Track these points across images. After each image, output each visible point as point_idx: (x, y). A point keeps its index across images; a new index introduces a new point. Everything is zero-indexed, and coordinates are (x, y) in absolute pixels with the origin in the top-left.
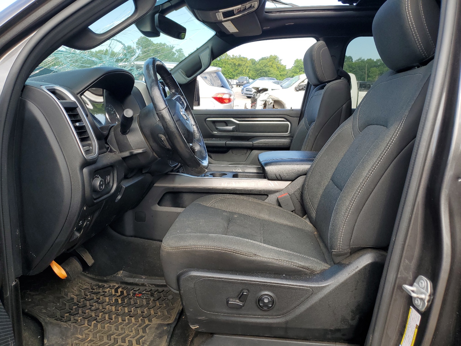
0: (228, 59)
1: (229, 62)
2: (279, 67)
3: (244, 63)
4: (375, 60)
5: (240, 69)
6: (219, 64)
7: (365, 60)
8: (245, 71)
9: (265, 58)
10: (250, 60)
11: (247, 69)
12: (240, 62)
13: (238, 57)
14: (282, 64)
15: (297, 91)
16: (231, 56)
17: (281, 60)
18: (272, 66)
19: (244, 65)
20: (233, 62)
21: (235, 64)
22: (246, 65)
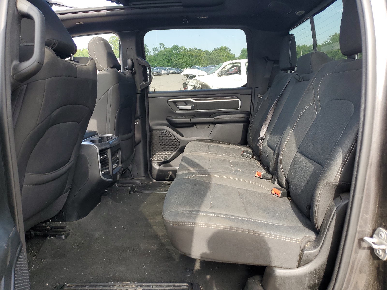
0: (186, 52)
1: (187, 54)
2: (228, 56)
3: (199, 54)
4: (308, 46)
5: (196, 59)
6: (178, 56)
7: (300, 46)
8: (201, 61)
9: (217, 49)
10: (205, 51)
11: (202, 59)
12: (196, 54)
13: (194, 49)
14: (231, 53)
15: (220, 76)
16: (188, 49)
17: (230, 50)
18: (223, 56)
19: (200, 56)
20: (190, 54)
21: (192, 56)
22: (201, 55)
